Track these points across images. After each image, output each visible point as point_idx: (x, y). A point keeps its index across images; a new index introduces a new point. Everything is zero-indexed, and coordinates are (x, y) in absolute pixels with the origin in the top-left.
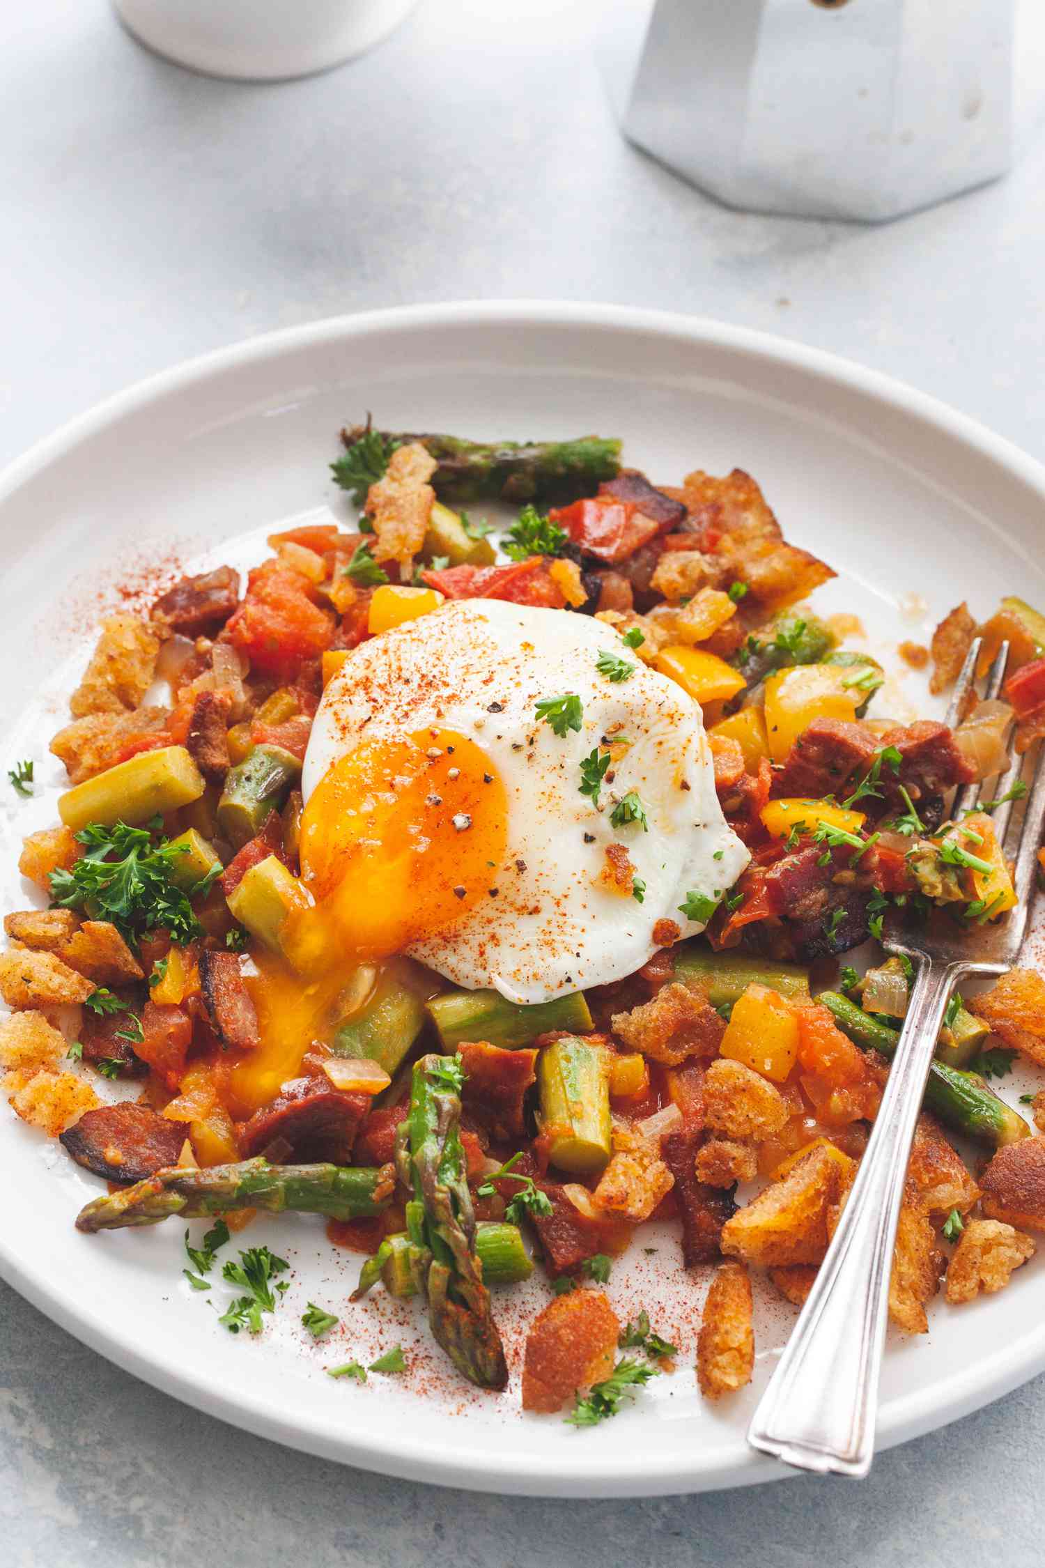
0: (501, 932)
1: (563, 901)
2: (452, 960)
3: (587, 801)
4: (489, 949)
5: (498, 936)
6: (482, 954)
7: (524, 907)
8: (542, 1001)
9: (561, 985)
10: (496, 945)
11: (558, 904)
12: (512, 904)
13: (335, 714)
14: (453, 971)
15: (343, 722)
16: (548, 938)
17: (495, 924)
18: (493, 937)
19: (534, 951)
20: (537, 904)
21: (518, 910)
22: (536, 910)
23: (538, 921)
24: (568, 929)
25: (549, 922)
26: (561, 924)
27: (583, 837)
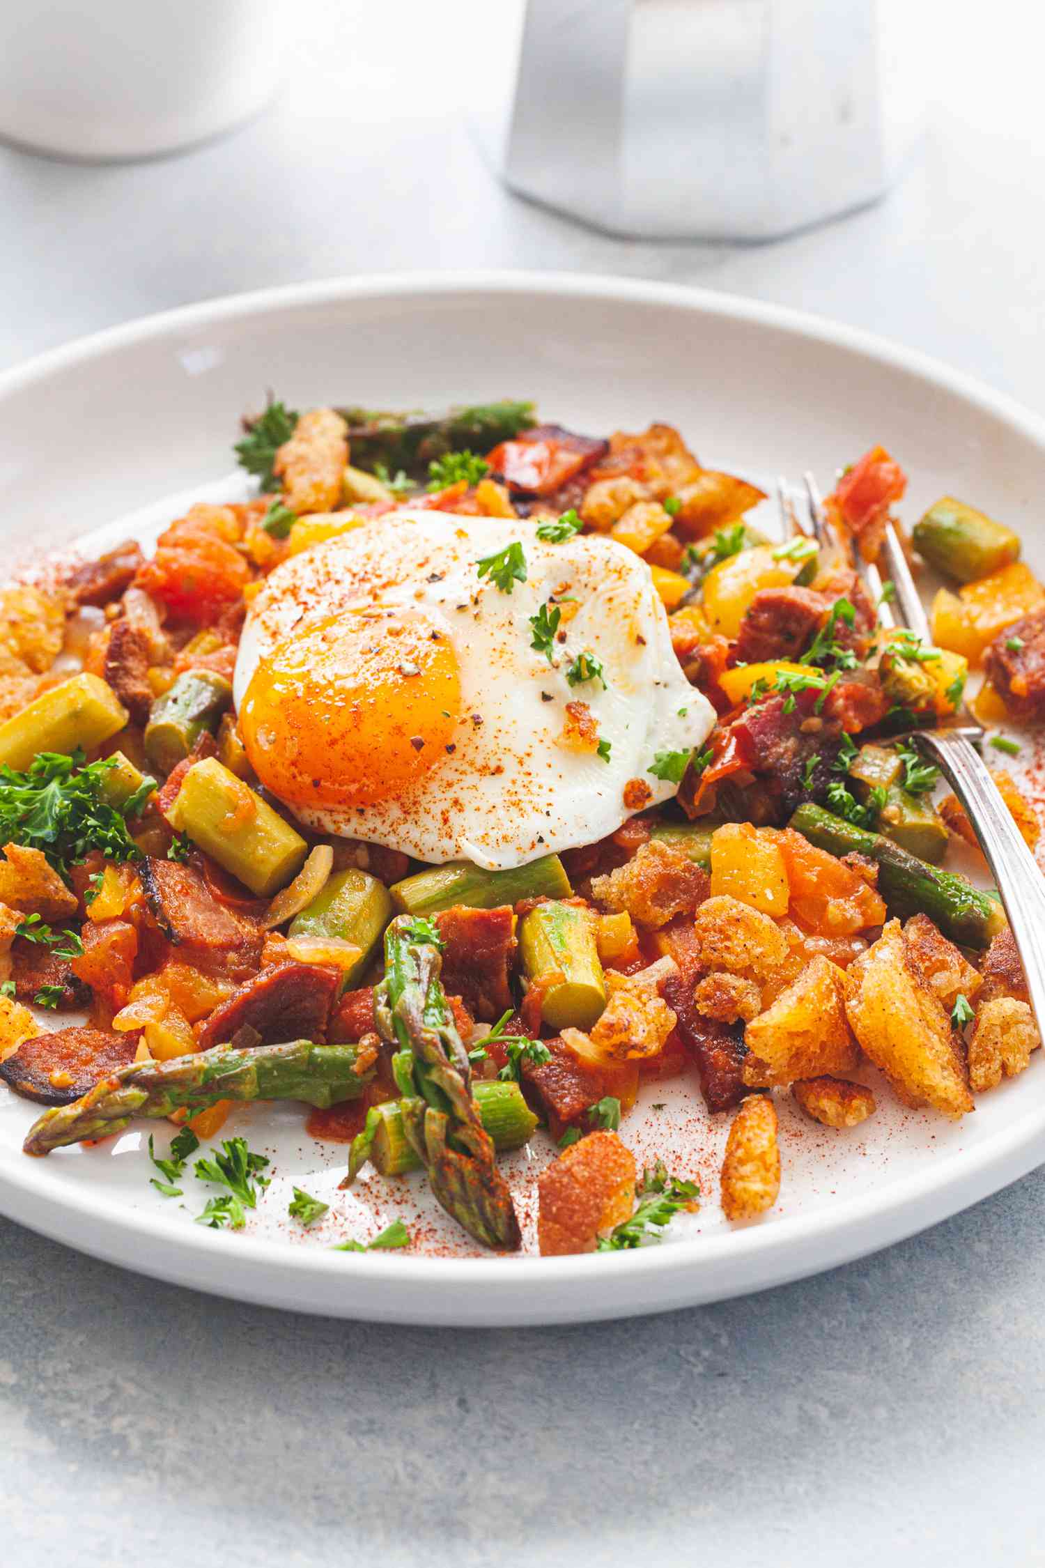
0: (464, 797)
1: (526, 759)
2: (415, 834)
3: (542, 658)
4: (453, 815)
5: (461, 801)
6: (446, 821)
7: (486, 767)
8: (515, 865)
9: (533, 846)
10: (460, 811)
11: (521, 763)
12: (472, 764)
13: (264, 623)
14: (416, 846)
15: (273, 628)
16: (514, 798)
17: (456, 787)
18: (456, 802)
19: (501, 812)
20: (498, 763)
21: (479, 770)
22: (499, 770)
23: (503, 780)
24: (534, 789)
25: (514, 782)
26: (526, 783)
27: (541, 695)
